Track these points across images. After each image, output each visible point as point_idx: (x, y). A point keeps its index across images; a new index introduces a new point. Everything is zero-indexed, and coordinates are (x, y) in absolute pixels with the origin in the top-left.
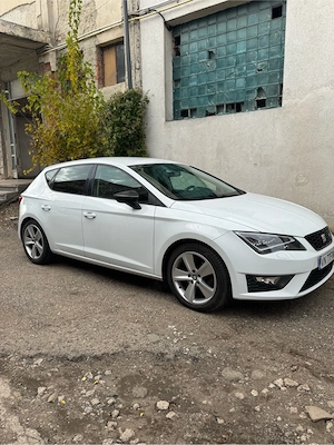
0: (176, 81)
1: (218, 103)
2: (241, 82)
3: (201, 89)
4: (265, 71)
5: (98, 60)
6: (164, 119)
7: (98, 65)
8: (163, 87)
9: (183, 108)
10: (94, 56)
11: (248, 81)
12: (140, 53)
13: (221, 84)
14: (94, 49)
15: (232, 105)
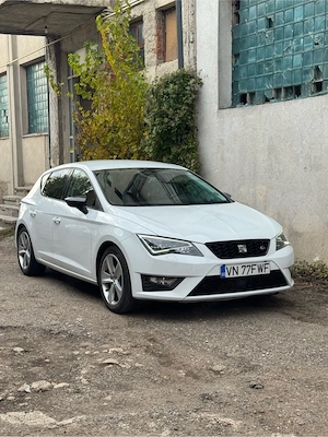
0: (236, 55)
1: (275, 86)
2: (298, 59)
3: (260, 66)
4: (321, 45)
5: (158, 28)
6: (217, 107)
7: (158, 35)
8: (216, 66)
9: (241, 91)
10: (154, 23)
11: (306, 57)
12: (194, 22)
13: (279, 61)
14: (154, 14)
15: (291, 87)
